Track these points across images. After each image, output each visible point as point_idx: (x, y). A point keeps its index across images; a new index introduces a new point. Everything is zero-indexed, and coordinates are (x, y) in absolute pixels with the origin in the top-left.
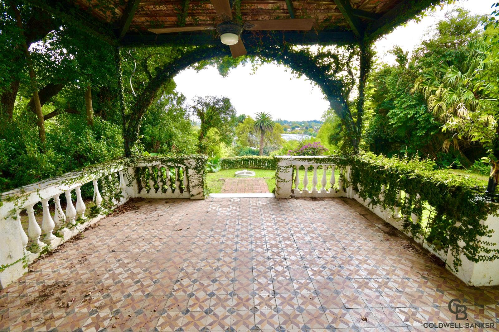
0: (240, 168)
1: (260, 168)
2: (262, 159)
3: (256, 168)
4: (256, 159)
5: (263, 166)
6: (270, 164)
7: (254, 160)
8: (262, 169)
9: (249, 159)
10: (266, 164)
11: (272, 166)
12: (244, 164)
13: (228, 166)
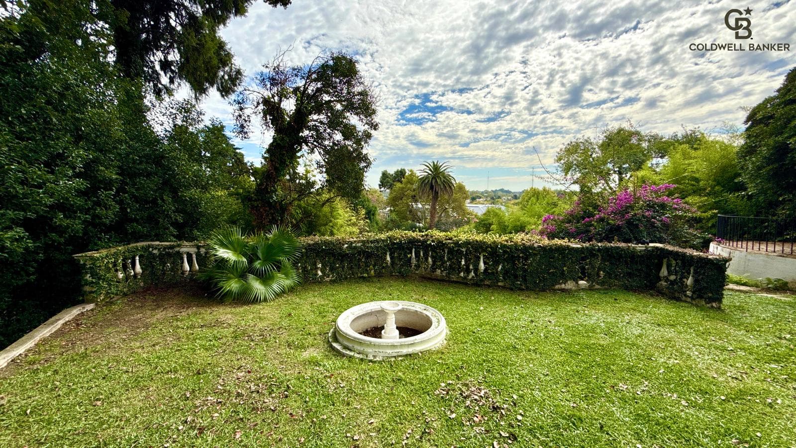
0: (379, 276)
1: (454, 278)
2: (467, 243)
3: (441, 281)
4: (441, 245)
5: (468, 271)
6: (497, 263)
7: (434, 249)
8: (464, 283)
9: (412, 242)
10: (482, 266)
11: (506, 272)
12: (393, 263)
13: (332, 269)
